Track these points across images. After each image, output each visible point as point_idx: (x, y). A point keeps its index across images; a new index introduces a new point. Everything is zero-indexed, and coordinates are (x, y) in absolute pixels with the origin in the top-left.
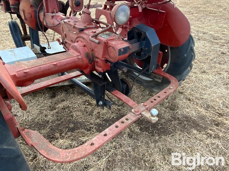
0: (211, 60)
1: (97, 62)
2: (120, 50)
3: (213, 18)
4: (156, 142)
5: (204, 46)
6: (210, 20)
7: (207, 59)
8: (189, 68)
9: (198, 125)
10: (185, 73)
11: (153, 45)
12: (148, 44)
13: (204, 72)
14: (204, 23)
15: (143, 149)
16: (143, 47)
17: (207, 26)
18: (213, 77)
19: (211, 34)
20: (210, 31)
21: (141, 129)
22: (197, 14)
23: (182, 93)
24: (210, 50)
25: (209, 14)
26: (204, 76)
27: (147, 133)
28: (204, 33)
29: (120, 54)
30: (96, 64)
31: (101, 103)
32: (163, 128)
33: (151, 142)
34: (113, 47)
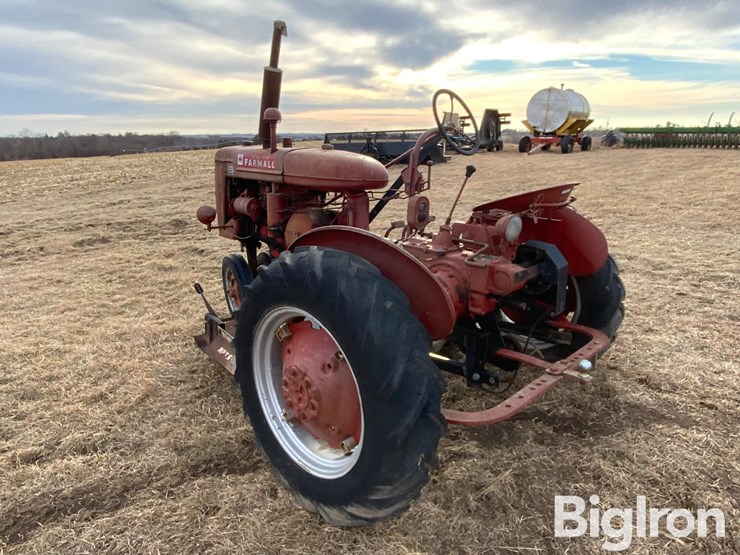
0: (660, 308)
1: (473, 299)
2: (517, 274)
3: (640, 224)
4: (591, 445)
5: (635, 283)
6: (635, 231)
7: (650, 307)
8: (619, 313)
9: (663, 417)
10: (613, 321)
11: (559, 267)
12: (551, 265)
13: (651, 330)
14: (622, 238)
15: (570, 456)
16: (542, 271)
17: (632, 243)
18: (671, 338)
19: (645, 259)
20: (640, 253)
21: (555, 430)
22: (600, 220)
23: (615, 368)
24: (652, 290)
25: (630, 218)
26: (651, 337)
27: (569, 434)
28: (630, 258)
29: (516, 282)
30: (470, 302)
31: (476, 376)
32: (597, 426)
33: (584, 446)
34: (504, 272)
